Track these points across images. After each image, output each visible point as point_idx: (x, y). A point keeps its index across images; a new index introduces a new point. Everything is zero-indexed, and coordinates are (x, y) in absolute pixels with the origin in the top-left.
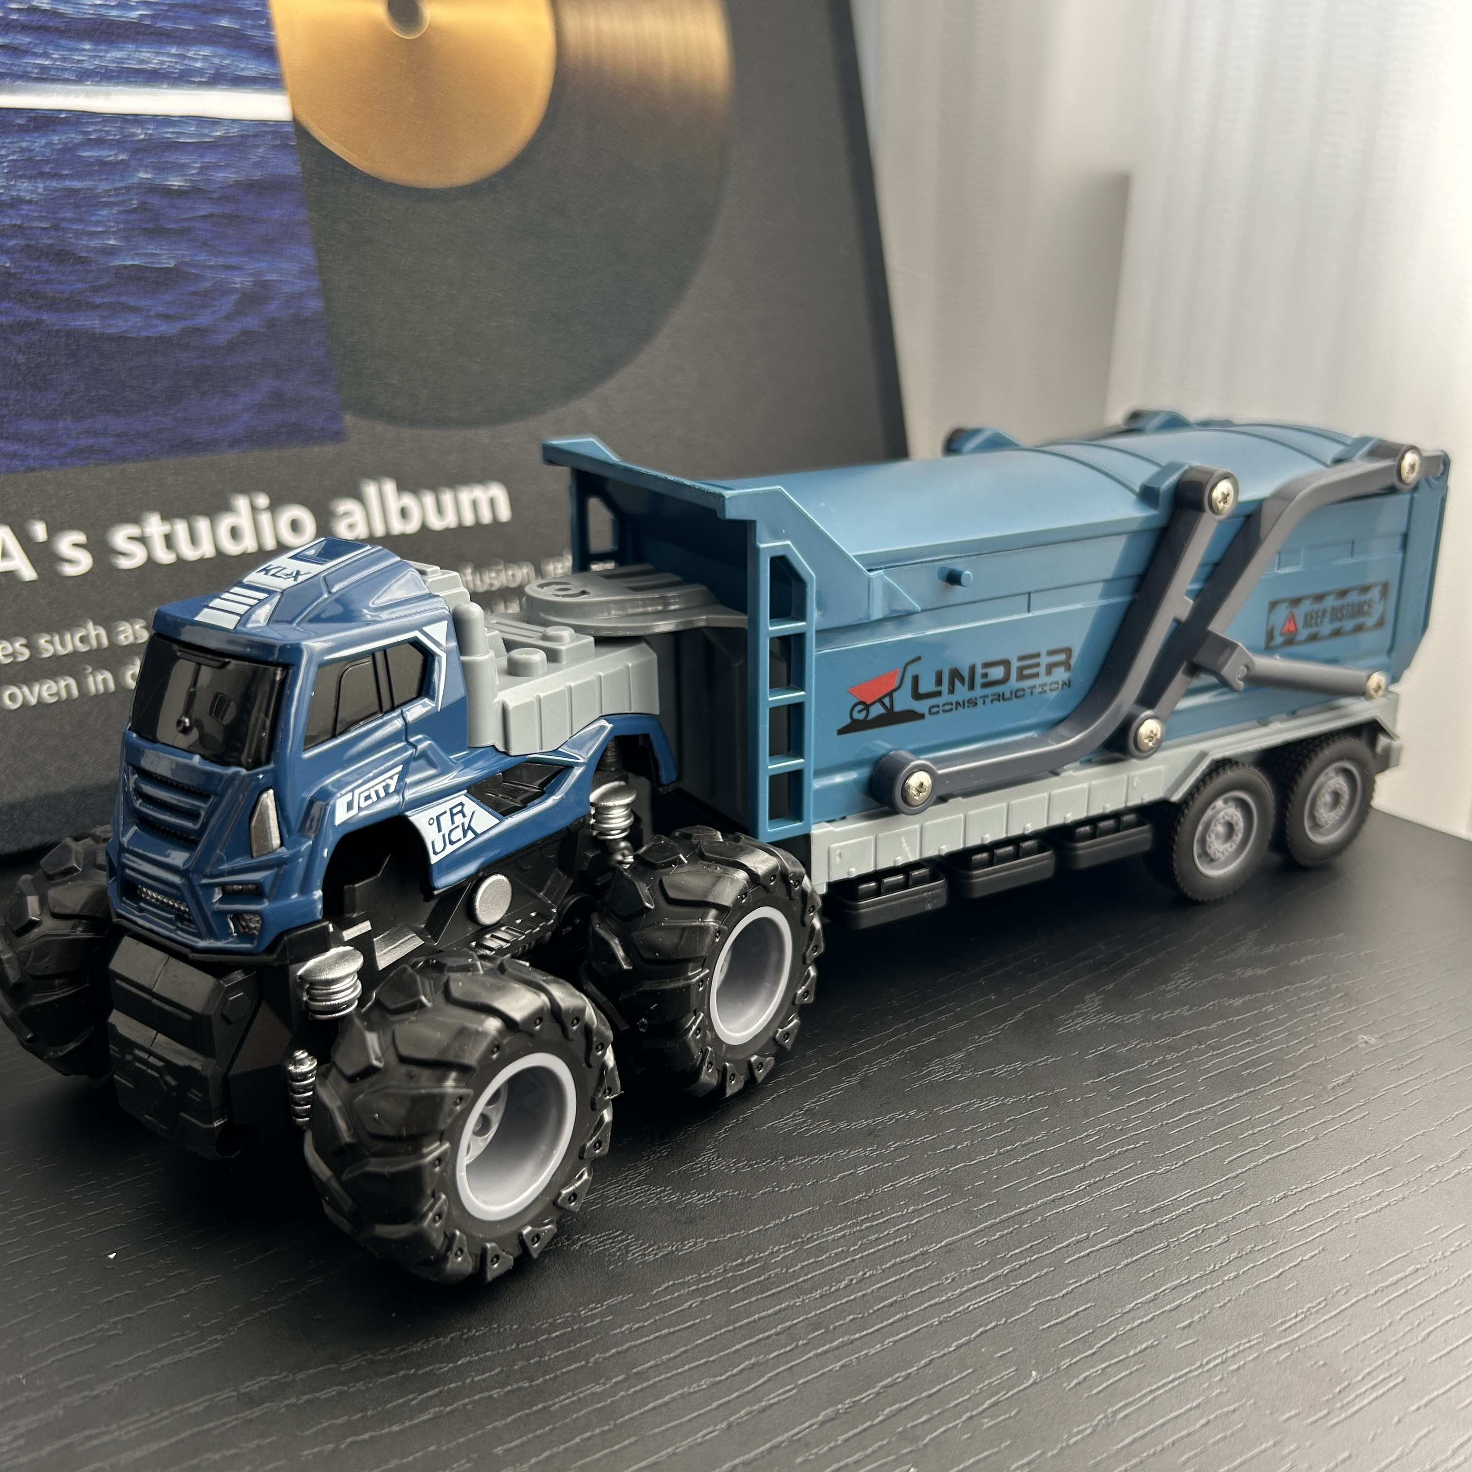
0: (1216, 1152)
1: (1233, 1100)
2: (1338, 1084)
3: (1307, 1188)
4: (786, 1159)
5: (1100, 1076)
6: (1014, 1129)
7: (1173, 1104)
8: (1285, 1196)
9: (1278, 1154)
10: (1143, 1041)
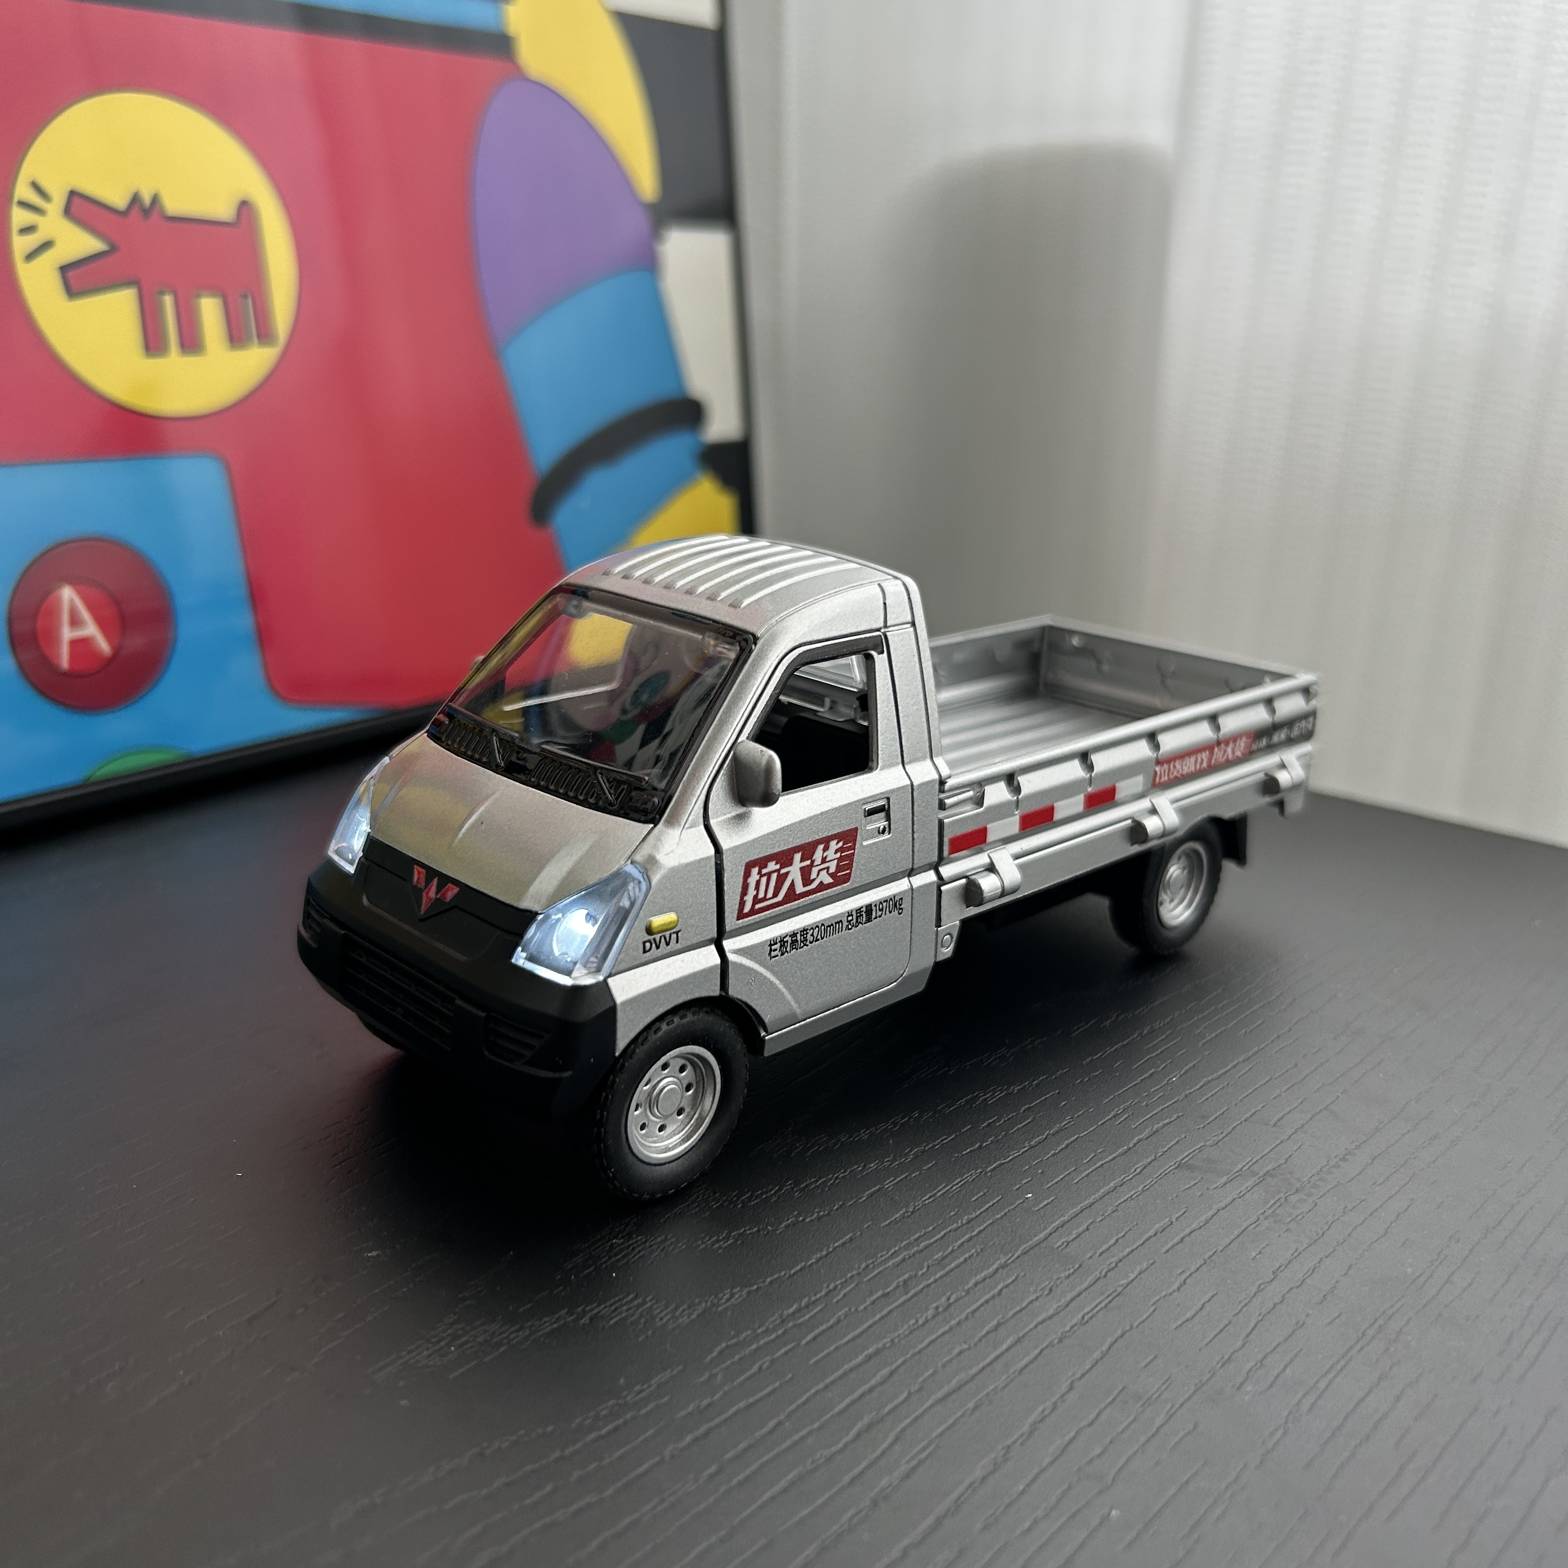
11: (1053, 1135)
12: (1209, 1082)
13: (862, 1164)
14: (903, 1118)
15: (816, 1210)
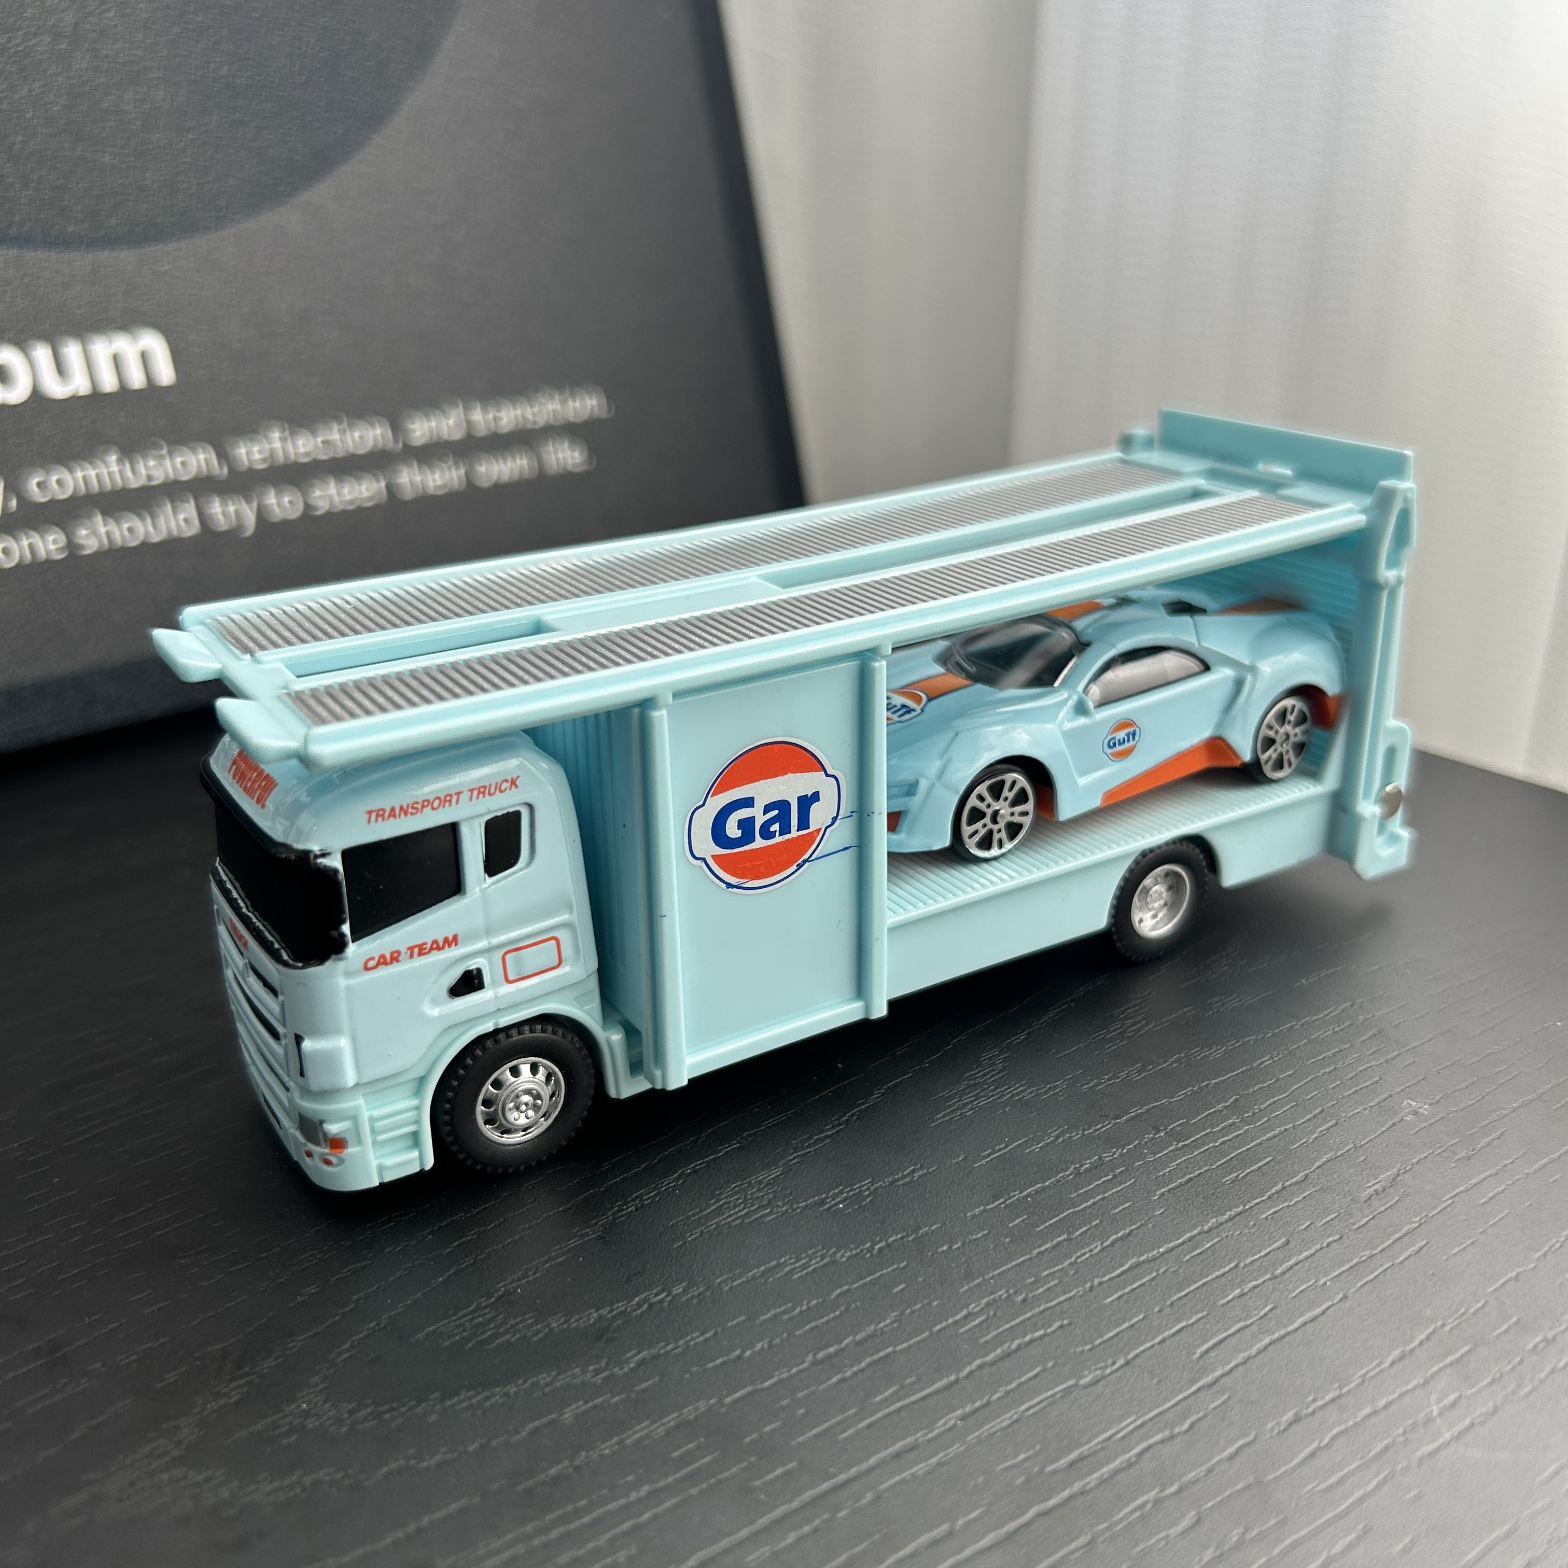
0: (1182, 1334)
1: (1211, 1230)
2: (1376, 1191)
3: (1333, 1400)
4: (443, 1398)
5: (996, 1198)
6: (846, 1310)
7: (1112, 1245)
8: (1297, 1419)
9: (1283, 1332)
10: (1069, 1130)
11: (858, 1344)
12: (1138, 1264)
13: (554, 1373)
14: (656, 1295)
15: (443, 1449)
